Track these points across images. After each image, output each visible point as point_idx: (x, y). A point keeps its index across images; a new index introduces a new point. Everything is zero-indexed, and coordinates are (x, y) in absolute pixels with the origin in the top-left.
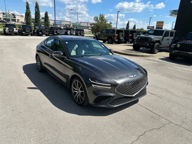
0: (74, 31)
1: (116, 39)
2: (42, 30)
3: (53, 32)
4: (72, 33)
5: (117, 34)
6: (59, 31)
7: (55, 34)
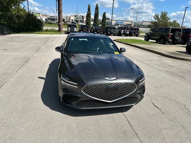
0: (128, 31)
1: (170, 39)
2: (97, 29)
3: (107, 32)
4: (126, 32)
5: (171, 33)
6: (112, 31)
7: (109, 33)
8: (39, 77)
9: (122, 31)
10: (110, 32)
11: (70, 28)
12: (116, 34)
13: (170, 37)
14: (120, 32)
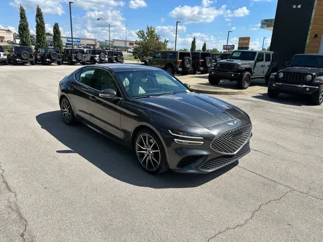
0: (106, 56)
1: (180, 67)
2: (51, 54)
3: (70, 58)
4: (103, 59)
5: (180, 59)
6: (80, 57)
7: (74, 60)
9: (96, 57)
10: (76, 58)
12: (87, 61)
13: (179, 65)
14: (92, 58)
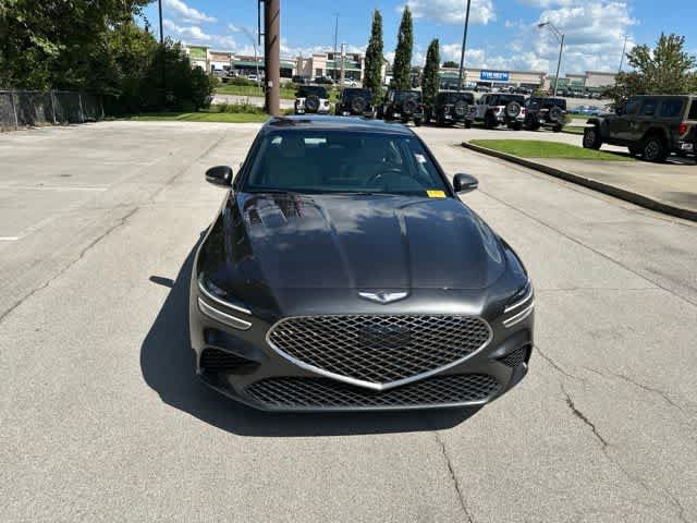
2: (405, 104)
4: (512, 115)
5: (691, 118)
6: (461, 109)
8: (153, 279)
9: (498, 110)
10: (452, 112)
11: (302, 100)
12: (477, 119)
13: (686, 133)
